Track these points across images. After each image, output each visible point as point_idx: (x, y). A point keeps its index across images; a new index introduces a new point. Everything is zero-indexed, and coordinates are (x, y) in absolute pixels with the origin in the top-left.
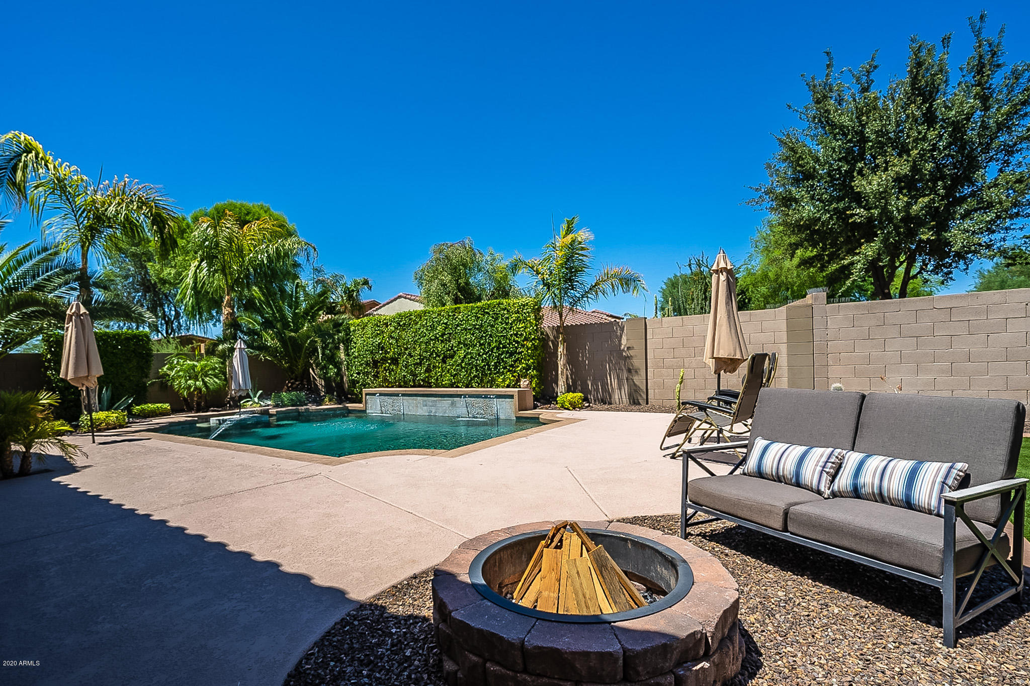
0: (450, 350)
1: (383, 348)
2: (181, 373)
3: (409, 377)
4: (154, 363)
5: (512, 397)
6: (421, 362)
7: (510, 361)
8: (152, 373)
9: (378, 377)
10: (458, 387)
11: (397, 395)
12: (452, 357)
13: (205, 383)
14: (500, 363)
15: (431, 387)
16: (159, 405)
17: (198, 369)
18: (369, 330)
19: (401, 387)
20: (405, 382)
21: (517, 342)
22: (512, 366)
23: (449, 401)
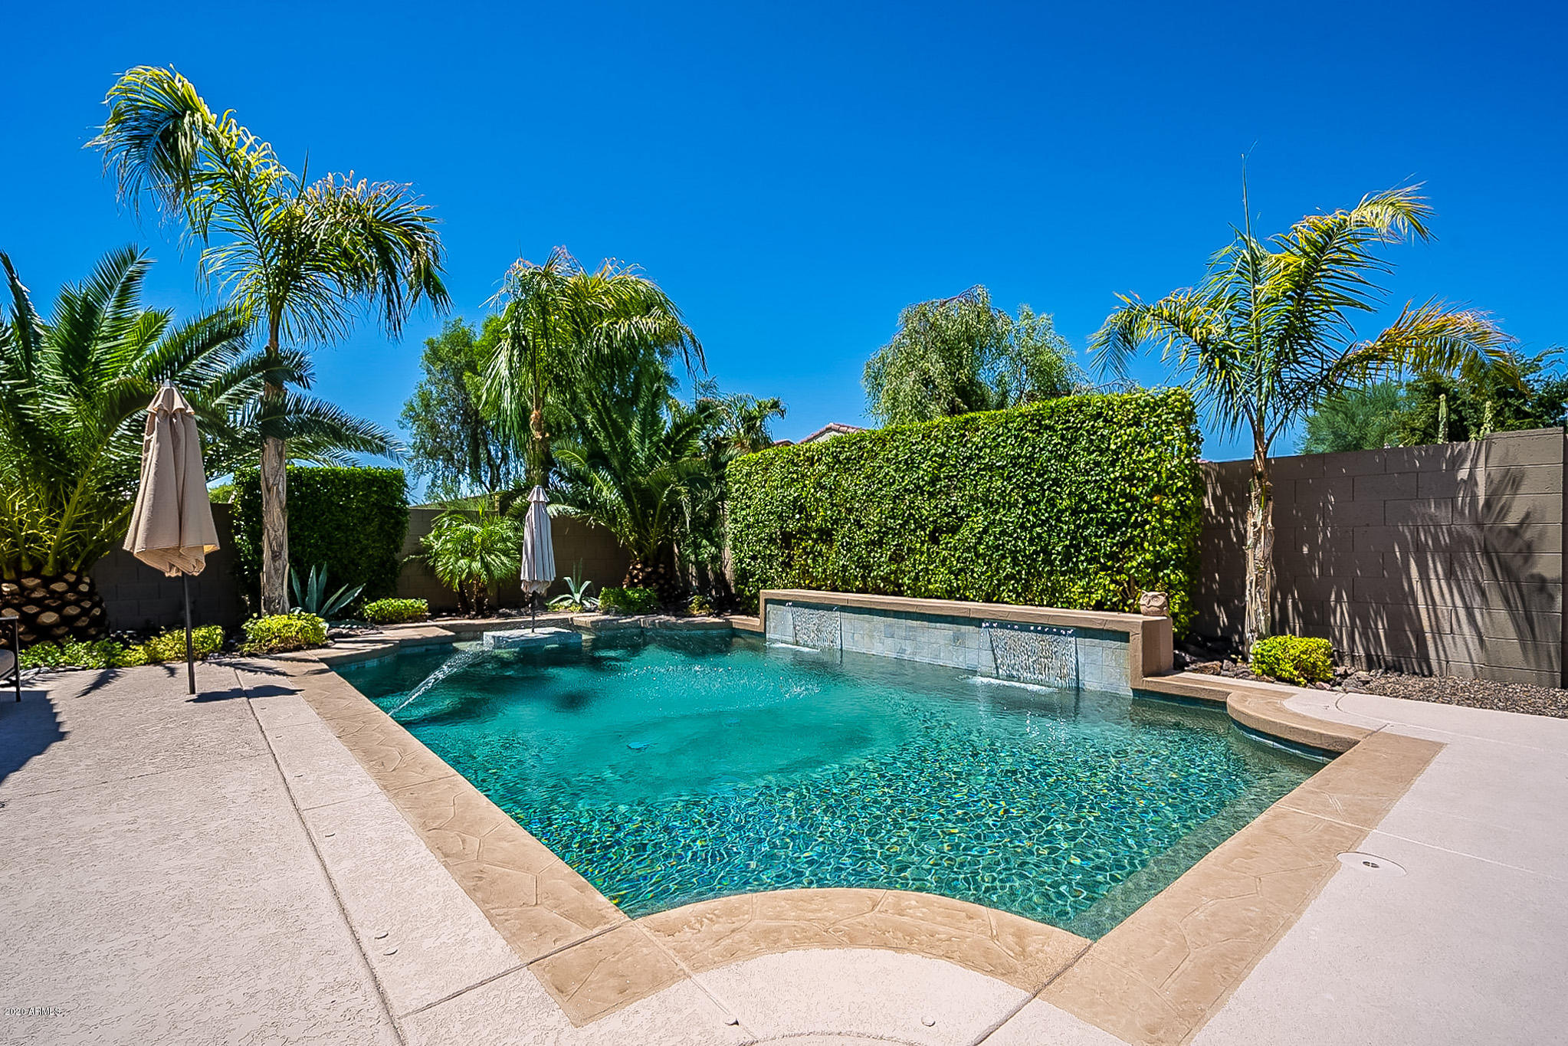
0: (949, 515)
1: (802, 509)
2: (449, 545)
3: (854, 571)
4: (411, 526)
5: (1124, 637)
6: (881, 538)
7: (1107, 544)
8: (406, 545)
9: (791, 567)
10: (966, 599)
11: (829, 608)
12: (954, 530)
13: (486, 566)
14: (1078, 550)
15: (901, 594)
16: (409, 602)
17: (477, 539)
18: (776, 473)
19: (835, 589)
20: (845, 581)
21: (1133, 498)
22: (1113, 556)
23: (947, 631)
